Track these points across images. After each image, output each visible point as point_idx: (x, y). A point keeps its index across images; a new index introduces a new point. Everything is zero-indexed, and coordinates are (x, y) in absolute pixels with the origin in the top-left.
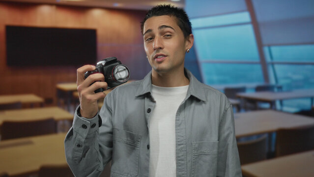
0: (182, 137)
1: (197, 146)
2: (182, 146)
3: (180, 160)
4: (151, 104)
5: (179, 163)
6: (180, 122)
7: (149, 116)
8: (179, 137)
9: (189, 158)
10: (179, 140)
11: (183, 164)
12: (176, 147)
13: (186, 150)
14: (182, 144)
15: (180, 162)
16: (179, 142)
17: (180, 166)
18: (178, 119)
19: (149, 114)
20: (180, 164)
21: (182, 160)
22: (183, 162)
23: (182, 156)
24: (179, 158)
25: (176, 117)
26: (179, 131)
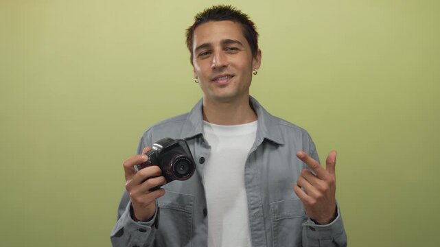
0: (256, 197)
1: (277, 207)
2: (258, 210)
3: (255, 230)
4: (205, 150)
5: (256, 234)
6: (250, 177)
7: (203, 168)
8: (252, 198)
9: (268, 226)
10: (252, 202)
11: (261, 236)
12: (250, 212)
13: (263, 216)
14: (257, 208)
15: (255, 232)
16: (252, 204)
17: (256, 238)
18: (247, 172)
19: (202, 165)
20: (256, 236)
21: (260, 230)
22: (260, 232)
23: (259, 223)
24: (255, 228)
25: (245, 171)
26: (250, 189)
